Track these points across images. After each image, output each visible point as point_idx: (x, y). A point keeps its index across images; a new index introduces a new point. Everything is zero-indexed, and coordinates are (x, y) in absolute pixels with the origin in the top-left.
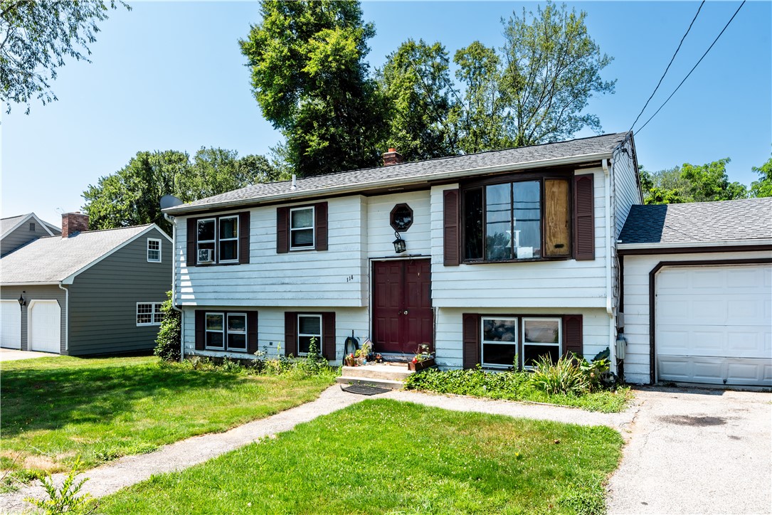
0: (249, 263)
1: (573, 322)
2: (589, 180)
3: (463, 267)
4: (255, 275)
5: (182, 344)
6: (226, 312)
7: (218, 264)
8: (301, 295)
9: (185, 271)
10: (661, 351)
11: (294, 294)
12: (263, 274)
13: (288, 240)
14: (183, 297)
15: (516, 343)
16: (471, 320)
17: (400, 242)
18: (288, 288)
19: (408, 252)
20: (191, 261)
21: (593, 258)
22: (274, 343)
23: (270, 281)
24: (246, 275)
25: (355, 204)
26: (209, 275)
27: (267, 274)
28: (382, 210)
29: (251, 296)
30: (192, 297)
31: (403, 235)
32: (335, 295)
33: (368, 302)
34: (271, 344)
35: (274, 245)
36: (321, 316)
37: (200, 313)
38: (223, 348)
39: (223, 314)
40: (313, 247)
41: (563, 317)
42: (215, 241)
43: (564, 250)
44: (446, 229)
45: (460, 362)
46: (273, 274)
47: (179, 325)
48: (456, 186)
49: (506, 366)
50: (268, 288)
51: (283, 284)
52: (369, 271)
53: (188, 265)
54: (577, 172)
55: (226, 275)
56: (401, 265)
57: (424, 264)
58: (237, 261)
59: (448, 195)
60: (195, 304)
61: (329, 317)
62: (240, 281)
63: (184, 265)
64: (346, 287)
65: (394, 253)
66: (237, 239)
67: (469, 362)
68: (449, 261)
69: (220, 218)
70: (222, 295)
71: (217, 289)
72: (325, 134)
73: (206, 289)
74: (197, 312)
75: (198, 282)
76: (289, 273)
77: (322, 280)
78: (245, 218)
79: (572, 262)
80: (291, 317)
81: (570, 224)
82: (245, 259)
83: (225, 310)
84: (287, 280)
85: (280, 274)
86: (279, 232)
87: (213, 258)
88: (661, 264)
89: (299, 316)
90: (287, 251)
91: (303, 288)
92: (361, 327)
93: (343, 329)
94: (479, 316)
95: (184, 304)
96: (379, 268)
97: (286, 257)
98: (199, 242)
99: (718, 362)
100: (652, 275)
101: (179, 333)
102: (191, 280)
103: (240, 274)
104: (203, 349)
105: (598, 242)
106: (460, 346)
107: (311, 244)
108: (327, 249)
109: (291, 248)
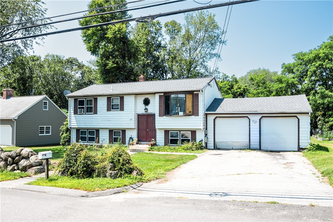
0: (97, 114)
1: (194, 133)
2: (197, 95)
3: (164, 117)
4: (99, 118)
5: (71, 140)
6: (88, 130)
7: (85, 114)
8: (115, 124)
9: (73, 116)
10: (216, 140)
11: (112, 124)
12: (102, 118)
13: (110, 107)
14: (72, 125)
15: (179, 138)
16: (167, 132)
17: (146, 109)
18: (111, 122)
19: (148, 112)
20: (76, 113)
21: (198, 115)
22: (105, 140)
23: (104, 120)
24: (96, 118)
25: (133, 97)
26: (82, 118)
27: (103, 118)
28: (141, 99)
29: (98, 124)
30: (76, 125)
31: (147, 107)
32: (126, 124)
33: (136, 127)
35: (106, 108)
36: (121, 131)
37: (78, 130)
38: (87, 142)
39: (87, 130)
40: (119, 110)
41: (191, 131)
42: (84, 106)
43: (191, 113)
44: (160, 106)
45: (163, 144)
46: (105, 118)
47: (70, 134)
48: (163, 94)
49: (176, 145)
50: (104, 122)
51: (109, 121)
52: (136, 117)
53: (74, 114)
54: (195, 93)
55: (89, 118)
56: (146, 116)
57: (153, 116)
58: (93, 113)
59: (160, 96)
60: (77, 127)
61: (124, 131)
62: (94, 120)
63: (73, 114)
64: (130, 122)
65: (144, 112)
66: (93, 106)
67: (166, 144)
68: (160, 115)
69: (86, 99)
70: (87, 124)
71: (85, 122)
72: (114, 61)
73: (81, 122)
74: (77, 130)
75: (78, 120)
76: (111, 118)
77: (122, 120)
78: (96, 100)
79: (193, 116)
80: (111, 131)
81: (193, 106)
82: (96, 113)
83: (88, 129)
84: (110, 120)
85: (108, 118)
86: (108, 105)
87: (84, 112)
88: (216, 117)
89: (114, 131)
90: (111, 110)
91: (116, 122)
92: (134, 134)
93: (128, 135)
94: (169, 131)
95: (72, 127)
96: (140, 117)
97: (110, 112)
98: (78, 106)
99: (230, 143)
100: (214, 120)
101: (70, 137)
102: (75, 119)
103: (94, 118)
104: (79, 142)
105: (200, 111)
106: (163, 139)
107: (118, 109)
108: (124, 111)
109: (112, 110)
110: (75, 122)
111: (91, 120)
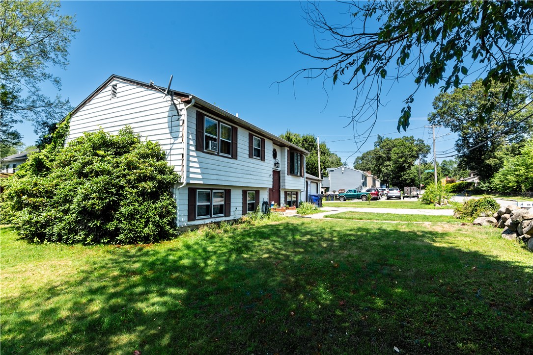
0: (237, 159)
3: (290, 176)
4: (239, 167)
6: (213, 189)
7: (218, 155)
9: (194, 154)
11: (254, 180)
12: (243, 167)
13: (252, 152)
15: (291, 200)
18: (252, 177)
20: (199, 147)
22: (238, 208)
23: (246, 172)
24: (235, 166)
26: (213, 162)
27: (246, 168)
30: (200, 176)
34: (236, 209)
35: (248, 152)
36: (255, 192)
37: (192, 191)
38: (210, 216)
39: (210, 191)
40: (260, 158)
41: (296, 192)
42: (217, 138)
44: (288, 163)
50: (245, 176)
53: (196, 150)
55: (224, 164)
58: (230, 156)
59: (288, 151)
60: (201, 182)
61: (258, 193)
62: (232, 170)
63: (193, 148)
64: (269, 179)
66: (231, 142)
68: (288, 173)
69: (221, 123)
70: (221, 178)
71: (218, 172)
73: (210, 172)
74: (190, 189)
75: (204, 166)
76: (252, 169)
78: (235, 132)
80: (245, 193)
82: (235, 156)
84: (252, 173)
85: (250, 169)
86: (249, 146)
89: (248, 192)
90: (252, 158)
92: (266, 197)
93: (261, 198)
94: (287, 192)
97: (252, 160)
98: (205, 134)
102: (199, 162)
103: (232, 165)
104: (194, 219)
108: (265, 161)
109: (254, 157)
110: (199, 171)
111: (228, 170)
